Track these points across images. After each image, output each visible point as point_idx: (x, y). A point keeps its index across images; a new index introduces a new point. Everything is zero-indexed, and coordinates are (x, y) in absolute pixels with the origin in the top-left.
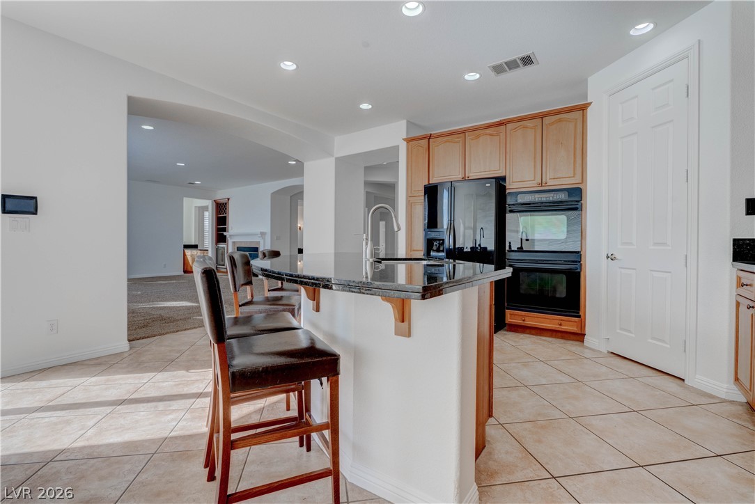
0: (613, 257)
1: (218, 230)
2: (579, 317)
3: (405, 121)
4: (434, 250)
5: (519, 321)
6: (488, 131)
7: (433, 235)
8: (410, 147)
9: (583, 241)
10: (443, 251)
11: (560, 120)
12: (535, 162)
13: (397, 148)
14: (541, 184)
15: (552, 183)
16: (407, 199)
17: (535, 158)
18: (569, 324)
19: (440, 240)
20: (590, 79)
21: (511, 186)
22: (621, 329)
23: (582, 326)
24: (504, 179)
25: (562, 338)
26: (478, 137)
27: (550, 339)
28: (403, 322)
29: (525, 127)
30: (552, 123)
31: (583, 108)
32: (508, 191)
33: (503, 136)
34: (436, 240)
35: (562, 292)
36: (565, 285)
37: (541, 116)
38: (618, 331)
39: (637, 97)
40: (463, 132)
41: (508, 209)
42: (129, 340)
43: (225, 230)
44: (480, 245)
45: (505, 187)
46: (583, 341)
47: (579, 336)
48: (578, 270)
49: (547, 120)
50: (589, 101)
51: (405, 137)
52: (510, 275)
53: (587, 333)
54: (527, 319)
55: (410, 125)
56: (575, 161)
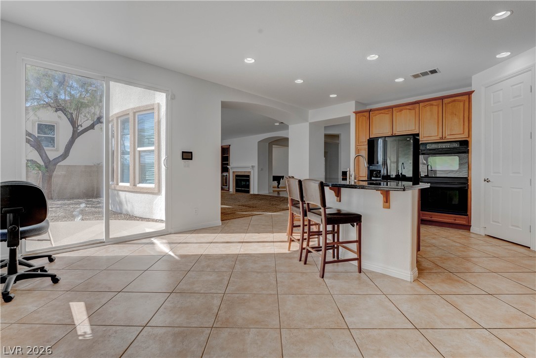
0: (488, 180)
1: (223, 164)
2: (467, 215)
3: (354, 101)
4: (374, 177)
5: (428, 218)
6: (408, 107)
7: (373, 168)
8: (357, 117)
9: (470, 171)
10: (380, 177)
11: (454, 101)
12: (438, 125)
13: (349, 118)
14: (442, 138)
15: (449, 138)
16: (356, 147)
17: (438, 123)
18: (460, 220)
19: (377, 171)
20: (473, 77)
21: (422, 139)
22: (493, 221)
23: (469, 221)
24: (418, 135)
25: (456, 228)
26: (401, 111)
27: (448, 228)
28: (387, 202)
29: (432, 105)
30: (449, 103)
31: (469, 94)
32: (420, 142)
33: (417, 110)
34: (375, 171)
35: (456, 201)
36: (458, 197)
37: (442, 98)
38: (492, 223)
39: (502, 89)
40: (391, 108)
41: (421, 153)
42: (222, 220)
43: (228, 164)
44: (401, 174)
45: (419, 139)
46: (470, 230)
47: (467, 227)
48: (467, 188)
49: (446, 101)
50: (473, 90)
51: (354, 111)
52: (429, 187)
53: (472, 225)
54: (433, 216)
55: (358, 103)
56: (464, 125)
